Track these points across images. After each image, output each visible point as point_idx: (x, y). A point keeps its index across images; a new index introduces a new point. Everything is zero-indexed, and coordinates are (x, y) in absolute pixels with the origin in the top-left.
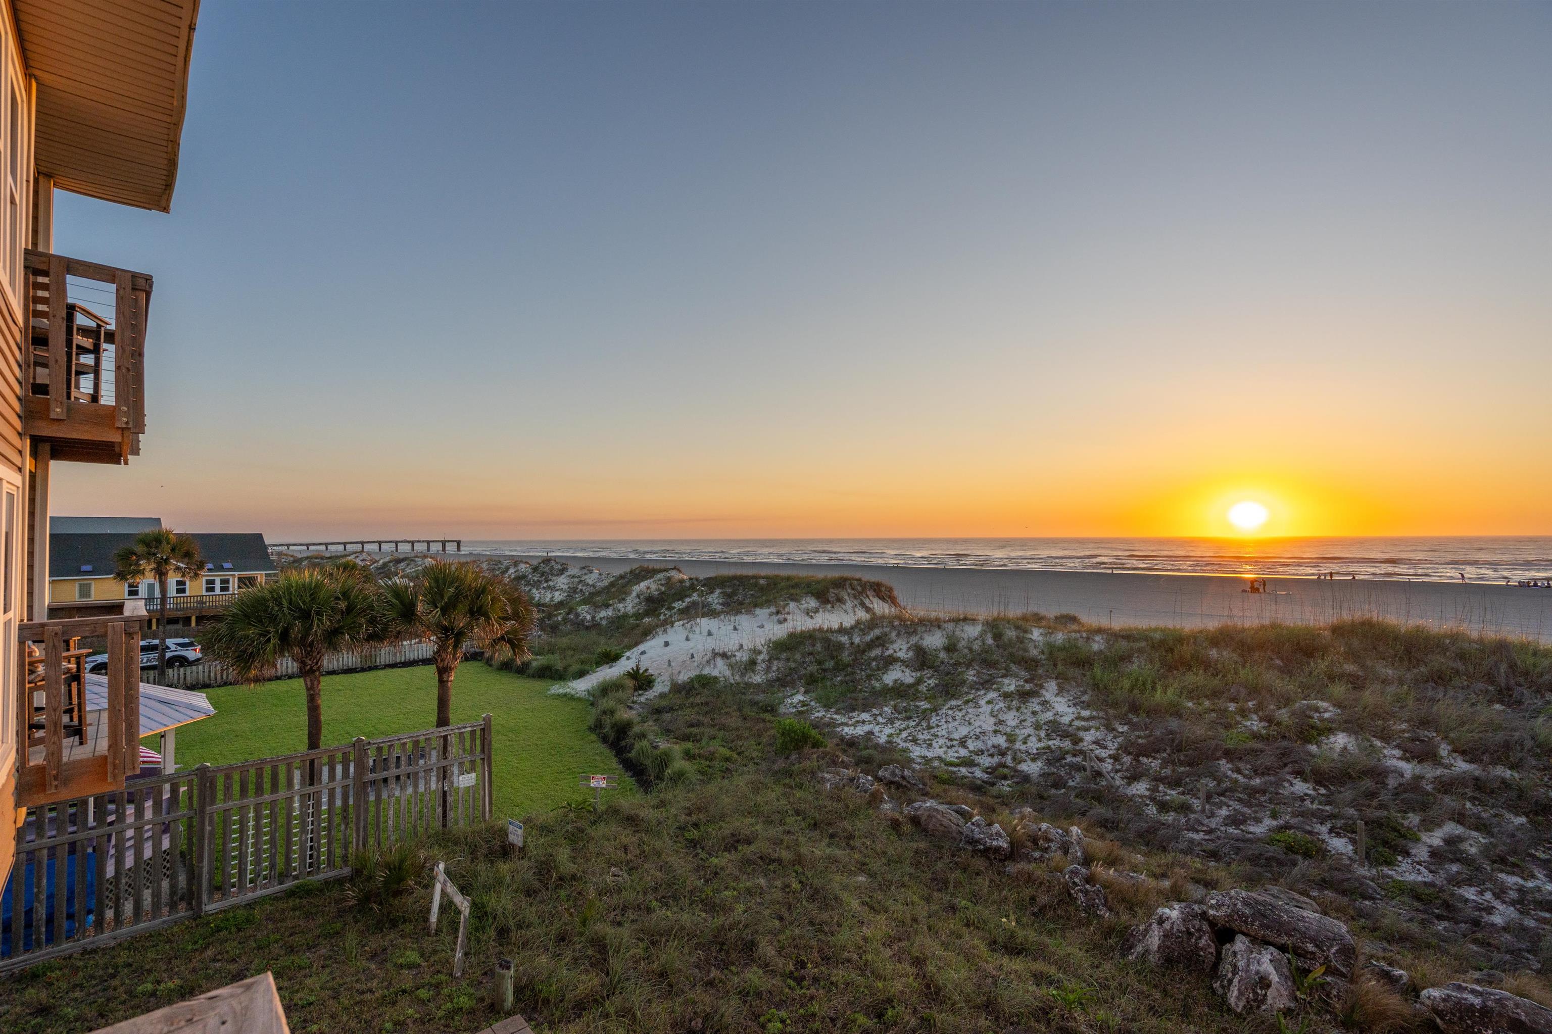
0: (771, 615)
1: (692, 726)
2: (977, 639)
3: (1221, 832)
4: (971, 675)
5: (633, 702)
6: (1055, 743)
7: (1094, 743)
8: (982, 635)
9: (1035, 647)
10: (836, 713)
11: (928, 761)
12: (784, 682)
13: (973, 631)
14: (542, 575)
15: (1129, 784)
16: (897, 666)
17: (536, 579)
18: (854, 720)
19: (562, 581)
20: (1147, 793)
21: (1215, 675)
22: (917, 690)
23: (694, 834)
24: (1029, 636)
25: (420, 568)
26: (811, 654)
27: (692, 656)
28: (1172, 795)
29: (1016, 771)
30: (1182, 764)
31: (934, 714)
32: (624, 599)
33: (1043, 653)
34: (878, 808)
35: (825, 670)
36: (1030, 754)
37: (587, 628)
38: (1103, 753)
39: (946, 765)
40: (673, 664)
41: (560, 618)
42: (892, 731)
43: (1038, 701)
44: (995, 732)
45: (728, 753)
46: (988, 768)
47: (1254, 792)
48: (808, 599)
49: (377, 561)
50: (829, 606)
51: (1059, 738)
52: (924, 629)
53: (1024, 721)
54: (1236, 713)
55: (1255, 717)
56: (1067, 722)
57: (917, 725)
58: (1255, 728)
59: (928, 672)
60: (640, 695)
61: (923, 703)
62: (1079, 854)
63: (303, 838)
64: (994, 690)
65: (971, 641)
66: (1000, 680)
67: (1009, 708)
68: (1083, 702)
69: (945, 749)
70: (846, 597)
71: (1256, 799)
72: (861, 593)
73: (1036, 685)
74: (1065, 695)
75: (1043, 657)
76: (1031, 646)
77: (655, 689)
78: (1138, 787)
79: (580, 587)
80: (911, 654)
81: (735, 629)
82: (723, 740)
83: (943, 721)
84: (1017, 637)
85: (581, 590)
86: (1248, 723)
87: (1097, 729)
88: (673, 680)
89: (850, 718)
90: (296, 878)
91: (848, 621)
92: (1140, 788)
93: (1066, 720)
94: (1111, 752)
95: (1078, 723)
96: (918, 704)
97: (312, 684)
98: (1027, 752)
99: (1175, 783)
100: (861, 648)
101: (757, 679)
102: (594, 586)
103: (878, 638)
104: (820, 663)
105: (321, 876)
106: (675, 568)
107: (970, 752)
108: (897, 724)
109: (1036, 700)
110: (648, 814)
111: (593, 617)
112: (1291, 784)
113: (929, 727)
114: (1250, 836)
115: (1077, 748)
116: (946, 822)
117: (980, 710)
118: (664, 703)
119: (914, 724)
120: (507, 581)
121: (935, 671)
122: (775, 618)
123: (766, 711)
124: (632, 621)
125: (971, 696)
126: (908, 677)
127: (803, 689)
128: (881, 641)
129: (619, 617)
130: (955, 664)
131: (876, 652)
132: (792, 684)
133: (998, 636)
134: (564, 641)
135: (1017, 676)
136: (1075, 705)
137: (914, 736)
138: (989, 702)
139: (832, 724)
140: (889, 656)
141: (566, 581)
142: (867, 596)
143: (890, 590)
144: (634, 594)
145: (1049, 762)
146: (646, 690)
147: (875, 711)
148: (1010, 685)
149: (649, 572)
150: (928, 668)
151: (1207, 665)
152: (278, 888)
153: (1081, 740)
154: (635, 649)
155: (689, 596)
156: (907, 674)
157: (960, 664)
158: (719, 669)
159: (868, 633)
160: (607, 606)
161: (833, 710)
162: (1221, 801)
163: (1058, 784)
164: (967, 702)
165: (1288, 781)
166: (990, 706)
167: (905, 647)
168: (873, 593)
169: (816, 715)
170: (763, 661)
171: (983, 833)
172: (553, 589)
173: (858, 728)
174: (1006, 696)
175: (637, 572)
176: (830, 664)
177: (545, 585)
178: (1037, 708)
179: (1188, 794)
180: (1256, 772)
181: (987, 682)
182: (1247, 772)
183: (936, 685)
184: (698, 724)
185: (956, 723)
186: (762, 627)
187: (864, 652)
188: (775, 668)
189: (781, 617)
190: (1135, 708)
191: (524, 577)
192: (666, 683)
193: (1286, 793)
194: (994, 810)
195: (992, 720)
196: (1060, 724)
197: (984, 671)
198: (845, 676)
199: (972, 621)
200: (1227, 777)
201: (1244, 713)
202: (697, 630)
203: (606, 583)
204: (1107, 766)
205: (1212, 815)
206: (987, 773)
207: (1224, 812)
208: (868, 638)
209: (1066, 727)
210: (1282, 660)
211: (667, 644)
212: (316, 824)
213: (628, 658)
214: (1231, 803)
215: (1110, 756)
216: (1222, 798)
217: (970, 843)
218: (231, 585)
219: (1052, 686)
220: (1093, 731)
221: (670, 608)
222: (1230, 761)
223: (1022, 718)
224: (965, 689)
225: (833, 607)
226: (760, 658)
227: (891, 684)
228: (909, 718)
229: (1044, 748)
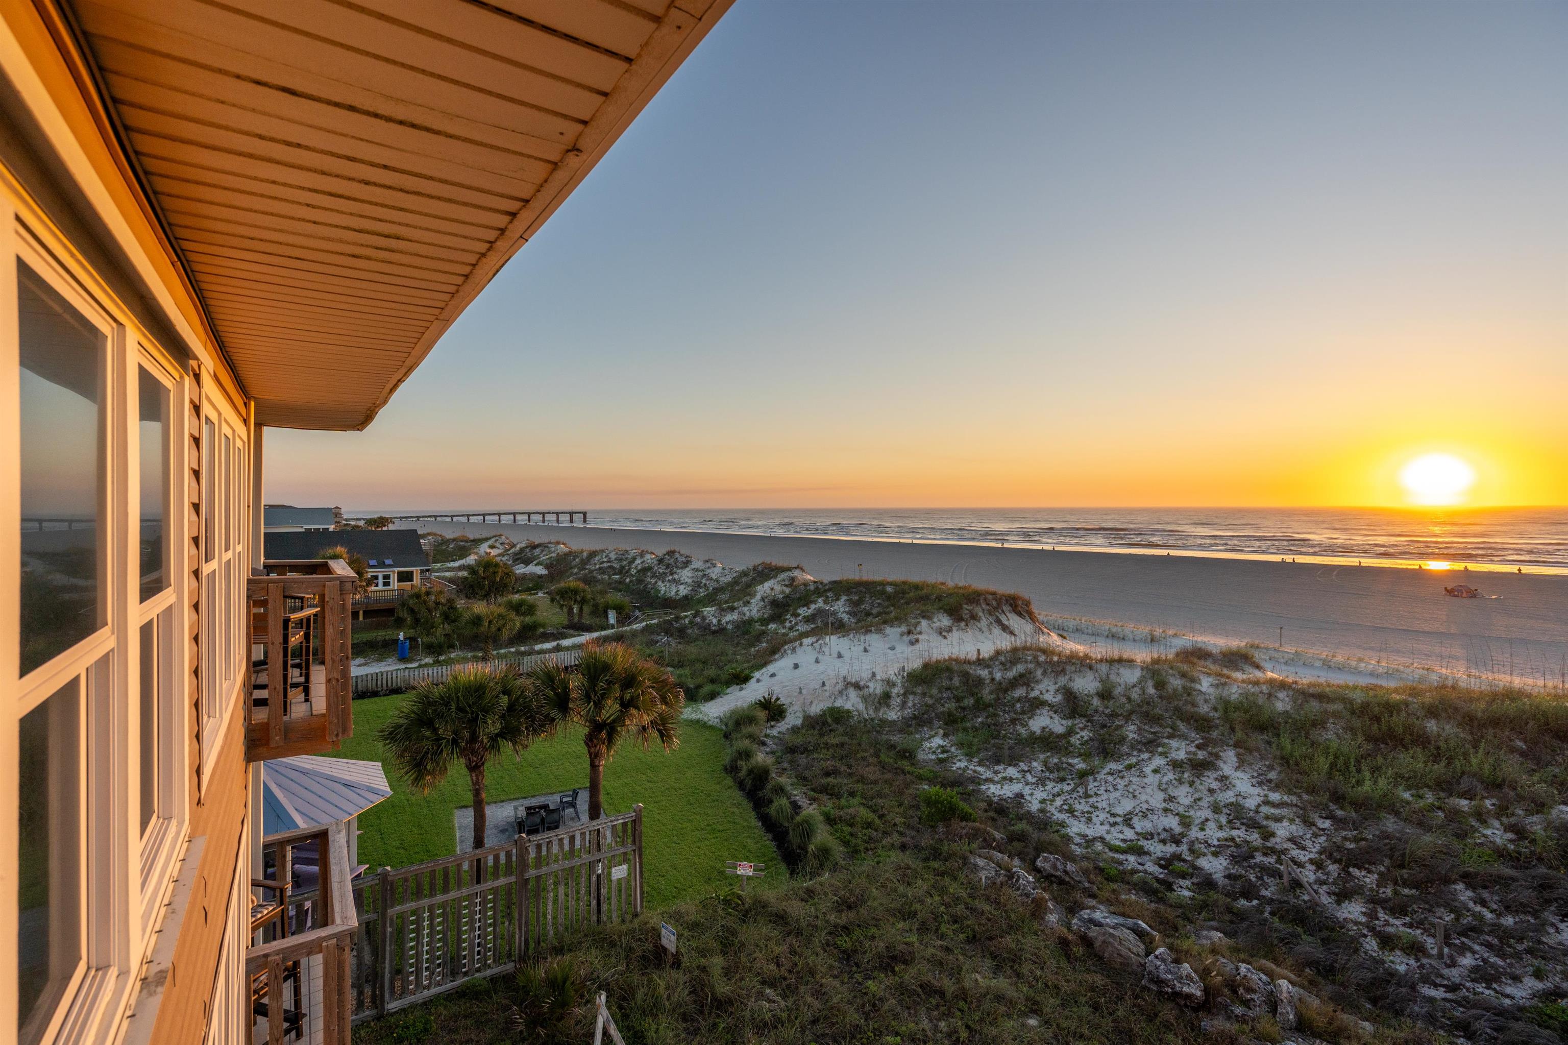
0: (902, 635)
1: (827, 774)
2: (1134, 686)
3: (1468, 990)
4: (1131, 731)
5: (766, 736)
6: (1239, 834)
7: (1289, 840)
8: (1143, 679)
9: (1206, 701)
10: (980, 764)
11: (1089, 842)
12: (919, 721)
13: (1130, 676)
14: (667, 567)
15: (1339, 903)
16: (1045, 710)
17: (661, 571)
18: (1000, 776)
19: (686, 575)
20: (1363, 919)
21: (1436, 758)
22: (1069, 742)
23: (845, 942)
24: (1198, 687)
25: (553, 555)
26: (948, 689)
27: (824, 684)
28: (1397, 926)
29: (1196, 868)
30: (1405, 884)
31: (1091, 778)
32: (749, 602)
33: (1215, 709)
34: (1043, 919)
35: (964, 709)
36: (1209, 845)
37: (714, 632)
38: (1303, 856)
39: (1111, 850)
40: (804, 692)
41: (687, 621)
42: (1044, 795)
43: (1215, 776)
44: (1166, 810)
45: (871, 816)
46: (1161, 859)
47: (1505, 935)
48: (941, 616)
49: (514, 546)
50: (963, 624)
51: (1244, 828)
52: (1073, 668)
53: (1200, 799)
54: (1471, 815)
55: (1496, 824)
56: (1253, 808)
57: (1073, 790)
58: (1498, 841)
59: (1080, 722)
60: (772, 727)
61: (1076, 761)
62: (1291, 1017)
63: (472, 936)
64: (1161, 754)
65: (1129, 688)
66: (1166, 741)
67: (1180, 781)
68: (1270, 781)
69: (1107, 827)
70: (981, 614)
71: (1510, 946)
72: (996, 608)
73: (1211, 754)
74: (1247, 769)
75: (1216, 715)
76: (1200, 700)
77: (786, 720)
78: (1351, 909)
79: (704, 581)
80: (1059, 697)
81: (866, 650)
82: (862, 797)
83: (1103, 788)
84: (1184, 688)
85: (705, 585)
86: (1488, 832)
87: (1292, 821)
88: (804, 711)
89: (996, 772)
90: (466, 974)
91: (987, 650)
92: (1353, 911)
93: (1251, 803)
94: (1312, 856)
95: (1265, 809)
96: (1071, 761)
97: (478, 779)
98: (1206, 842)
99: (1399, 910)
100: (1004, 685)
101: (893, 715)
102: (717, 581)
103: (1021, 676)
104: (958, 699)
105: (488, 973)
106: (797, 567)
107: (1138, 834)
108: (1050, 785)
109: (1212, 775)
110: (797, 909)
111: (719, 621)
112: (1558, 930)
113: (1087, 796)
114: (1507, 1001)
115: (1269, 844)
116: (1124, 951)
117: (1146, 780)
118: (798, 740)
119: (1069, 788)
120: (633, 571)
121: (1088, 721)
122: (906, 638)
123: (904, 757)
124: (757, 626)
125: (1134, 760)
126: (1058, 726)
127: (941, 732)
128: (1024, 679)
129: (744, 622)
130: (1112, 715)
131: (1020, 692)
132: (929, 722)
133: (1160, 685)
134: (692, 650)
135: (1186, 739)
136: (1260, 784)
137: (1070, 805)
138: (1156, 771)
139: (976, 780)
140: (1035, 698)
141: (690, 575)
142: (1003, 611)
143: (1028, 603)
144: (758, 597)
145: (1235, 859)
146: (778, 721)
147: (1023, 766)
148: (1180, 750)
149: (772, 570)
150: (1081, 716)
151: (1422, 740)
152: (449, 985)
153: (1273, 835)
154: (764, 670)
155: (815, 602)
156: (1056, 721)
157: (1117, 715)
158: (852, 702)
159: (1010, 669)
160: (733, 609)
161: (976, 760)
162: (1463, 943)
163: (1248, 892)
164: (1129, 767)
165: (1553, 925)
166: (1158, 776)
167: (1052, 688)
168: (1009, 608)
169: (958, 764)
170: (898, 695)
171: (1171, 973)
172: (677, 582)
173: (1006, 787)
174: (1176, 765)
175: (760, 568)
176: (969, 702)
177: (670, 578)
178: (1215, 785)
179: (1417, 928)
180: (1508, 908)
181: (1150, 742)
182: (1495, 907)
183: (1091, 739)
184: (834, 772)
185: (1118, 794)
186: (893, 648)
187: (1006, 691)
188: (910, 704)
189: (913, 637)
190: (1338, 798)
191: (649, 569)
192: (798, 714)
193: (1551, 942)
194: (1176, 929)
195: (1161, 796)
196: (1244, 808)
197: (1146, 727)
198: (987, 718)
199: (1130, 662)
200: (1469, 910)
201: (1481, 816)
202: (826, 650)
203: (729, 579)
204: (1309, 875)
205: (1453, 964)
206: (1161, 866)
207: (1467, 961)
208: (1010, 674)
209: (1251, 814)
210: (1525, 742)
211: (796, 666)
212: (482, 921)
213: (758, 681)
214: (1477, 947)
215: (1311, 861)
216: (1463, 939)
217: (1155, 983)
218: (391, 580)
219: (1230, 756)
220: (1285, 823)
221: (796, 615)
222: (1470, 886)
223: (1196, 796)
224: (1125, 749)
225: (967, 625)
226: (895, 691)
227: (1038, 732)
228: (1063, 780)
229: (1226, 840)
